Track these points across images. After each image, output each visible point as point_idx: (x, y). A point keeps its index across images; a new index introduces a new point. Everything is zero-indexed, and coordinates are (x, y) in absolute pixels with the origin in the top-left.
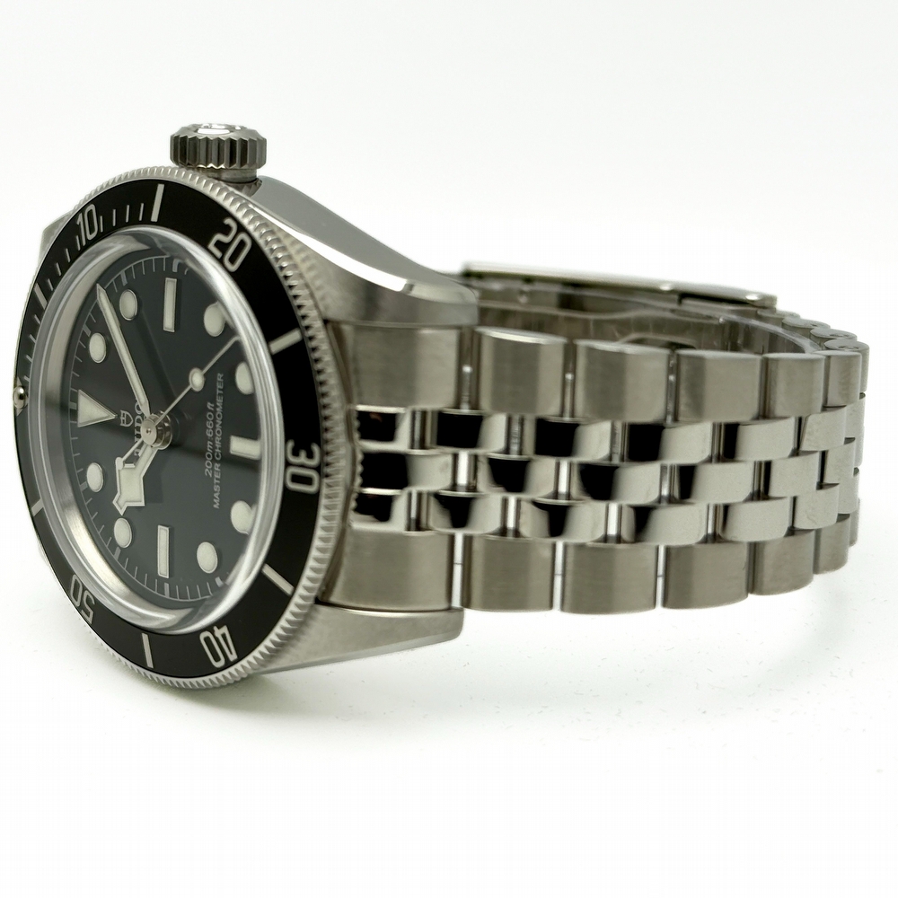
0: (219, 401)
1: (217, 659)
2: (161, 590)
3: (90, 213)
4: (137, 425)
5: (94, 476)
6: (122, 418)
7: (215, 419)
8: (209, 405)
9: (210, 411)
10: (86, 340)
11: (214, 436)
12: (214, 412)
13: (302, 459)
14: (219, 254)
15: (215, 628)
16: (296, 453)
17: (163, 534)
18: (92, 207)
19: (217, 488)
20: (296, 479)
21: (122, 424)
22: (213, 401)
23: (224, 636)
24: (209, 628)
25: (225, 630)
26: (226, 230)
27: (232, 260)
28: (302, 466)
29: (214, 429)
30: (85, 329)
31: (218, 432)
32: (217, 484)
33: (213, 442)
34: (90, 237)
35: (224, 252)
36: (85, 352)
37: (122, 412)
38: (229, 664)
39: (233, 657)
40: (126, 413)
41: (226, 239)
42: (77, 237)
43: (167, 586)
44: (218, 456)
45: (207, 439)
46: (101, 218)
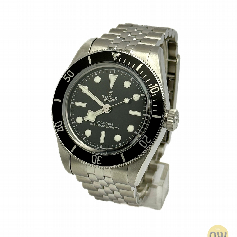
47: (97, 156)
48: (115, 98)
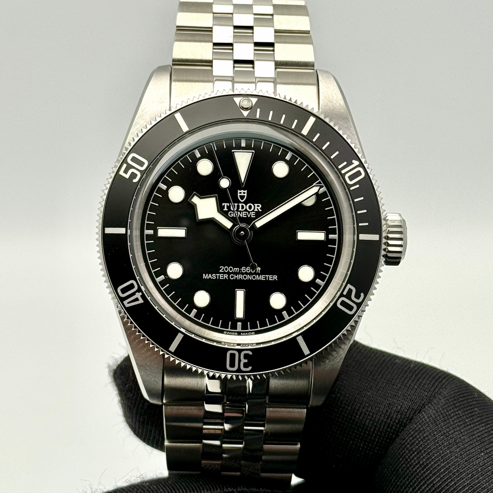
0: (262, 278)
1: (123, 292)
2: (148, 227)
5: (205, 167)
6: (242, 191)
7: (252, 274)
8: (259, 269)
9: (256, 270)
10: (282, 158)
11: (243, 274)
12: (256, 273)
13: (244, 361)
14: (345, 293)
15: (141, 294)
16: (246, 356)
17: (181, 232)
18: (363, 174)
19: (214, 276)
21: (239, 192)
22: (262, 273)
23: (137, 299)
24: (139, 289)
25: (141, 301)
26: (357, 296)
27: (343, 303)
28: (240, 361)
29: (246, 273)
31: (245, 277)
32: (216, 276)
33: (239, 273)
34: (346, 176)
35: (346, 296)
37: (246, 191)
38: (122, 300)
39: (126, 304)
40: (246, 195)
41: (353, 296)
42: (345, 163)
44: (232, 277)
45: (240, 268)
46: (358, 186)
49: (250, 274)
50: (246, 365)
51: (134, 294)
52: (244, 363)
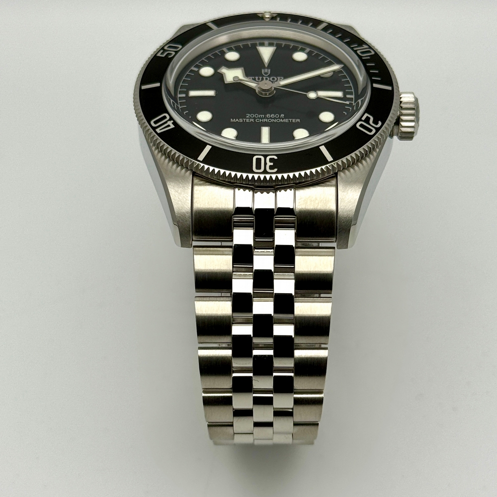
0: (286, 120)
1: (156, 122)
2: (181, 92)
3: (369, 52)
4: (264, 78)
5: (232, 56)
6: (266, 70)
7: (277, 118)
8: (282, 115)
9: (280, 116)
10: (302, 50)
11: (268, 118)
12: (279, 118)
13: (269, 164)
14: (363, 118)
15: (172, 121)
16: (271, 160)
17: (211, 93)
18: (373, 53)
19: (241, 120)
20: (259, 160)
21: (263, 70)
22: (285, 117)
23: (169, 126)
24: (171, 118)
25: (172, 126)
26: (376, 122)
27: (361, 125)
28: (265, 164)
29: (271, 118)
30: (308, 50)
31: (270, 120)
32: (243, 120)
33: (264, 118)
34: (358, 52)
35: (364, 121)
36: (295, 50)
37: (269, 70)
38: (154, 129)
39: (158, 130)
40: (269, 72)
41: (371, 121)
42: (357, 45)
43: (184, 95)
44: (258, 120)
45: (265, 115)
46: (369, 58)
47: (265, 156)
48: (277, 79)
49: (274, 118)
50: (271, 168)
51: (166, 122)
52: (270, 166)
